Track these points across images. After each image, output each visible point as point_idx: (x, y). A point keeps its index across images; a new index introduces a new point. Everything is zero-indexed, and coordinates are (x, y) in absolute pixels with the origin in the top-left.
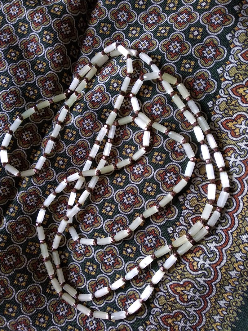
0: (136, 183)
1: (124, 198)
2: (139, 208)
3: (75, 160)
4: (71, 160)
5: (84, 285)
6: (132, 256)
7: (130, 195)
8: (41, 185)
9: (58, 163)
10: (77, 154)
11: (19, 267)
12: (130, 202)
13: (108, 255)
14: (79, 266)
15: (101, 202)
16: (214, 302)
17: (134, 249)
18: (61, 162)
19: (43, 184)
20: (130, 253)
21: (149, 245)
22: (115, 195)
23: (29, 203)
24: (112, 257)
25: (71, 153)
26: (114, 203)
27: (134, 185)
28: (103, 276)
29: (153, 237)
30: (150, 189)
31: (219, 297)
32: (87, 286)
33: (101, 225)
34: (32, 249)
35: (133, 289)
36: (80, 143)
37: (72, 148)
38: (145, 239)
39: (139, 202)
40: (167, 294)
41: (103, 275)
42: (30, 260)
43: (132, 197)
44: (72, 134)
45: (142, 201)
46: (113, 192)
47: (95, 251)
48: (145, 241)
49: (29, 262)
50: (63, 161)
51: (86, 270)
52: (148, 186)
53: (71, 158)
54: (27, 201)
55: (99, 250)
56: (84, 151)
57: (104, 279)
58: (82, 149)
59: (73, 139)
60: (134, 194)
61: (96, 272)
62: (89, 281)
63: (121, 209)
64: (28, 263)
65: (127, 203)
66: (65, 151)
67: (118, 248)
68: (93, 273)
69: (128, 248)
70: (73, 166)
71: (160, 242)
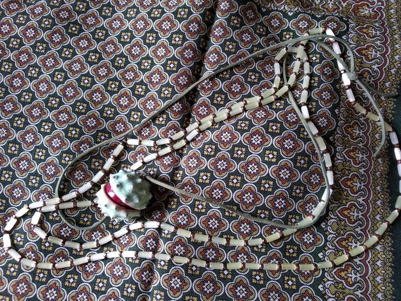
0: (285, 188)
1: (276, 203)
2: (291, 210)
3: (217, 173)
4: (214, 174)
5: (256, 297)
6: (295, 255)
7: (281, 200)
8: (190, 203)
9: (202, 179)
10: (219, 167)
11: (186, 290)
12: (282, 206)
13: (273, 260)
14: (246, 278)
15: (253, 210)
16: (373, 280)
17: (296, 248)
18: (205, 178)
19: (191, 202)
20: (293, 253)
21: (308, 242)
22: (266, 201)
23: (180, 223)
24: (276, 260)
25: (213, 167)
26: (266, 209)
27: (283, 190)
28: (272, 283)
29: (310, 234)
30: (298, 191)
31: (375, 274)
32: (259, 296)
33: (260, 232)
34: (194, 270)
35: (304, 286)
36: (220, 156)
37: (213, 161)
38: (304, 237)
39: (291, 205)
40: (335, 281)
41: (272, 281)
42: (195, 282)
43: (283, 202)
44: (211, 148)
45: (293, 204)
46: (263, 198)
47: (258, 259)
48: (304, 239)
49: (194, 283)
50: (207, 176)
51: (254, 281)
52: (297, 189)
53: (214, 171)
54: (178, 220)
55: (263, 257)
56: (225, 163)
57: (274, 285)
58: (223, 161)
59: (213, 153)
60: (285, 198)
61: (264, 280)
62: (260, 291)
63: (275, 214)
64: (193, 285)
65: (280, 207)
66: (207, 166)
67: (280, 251)
68: (262, 282)
69: (290, 249)
70: (216, 179)
71: (317, 238)
